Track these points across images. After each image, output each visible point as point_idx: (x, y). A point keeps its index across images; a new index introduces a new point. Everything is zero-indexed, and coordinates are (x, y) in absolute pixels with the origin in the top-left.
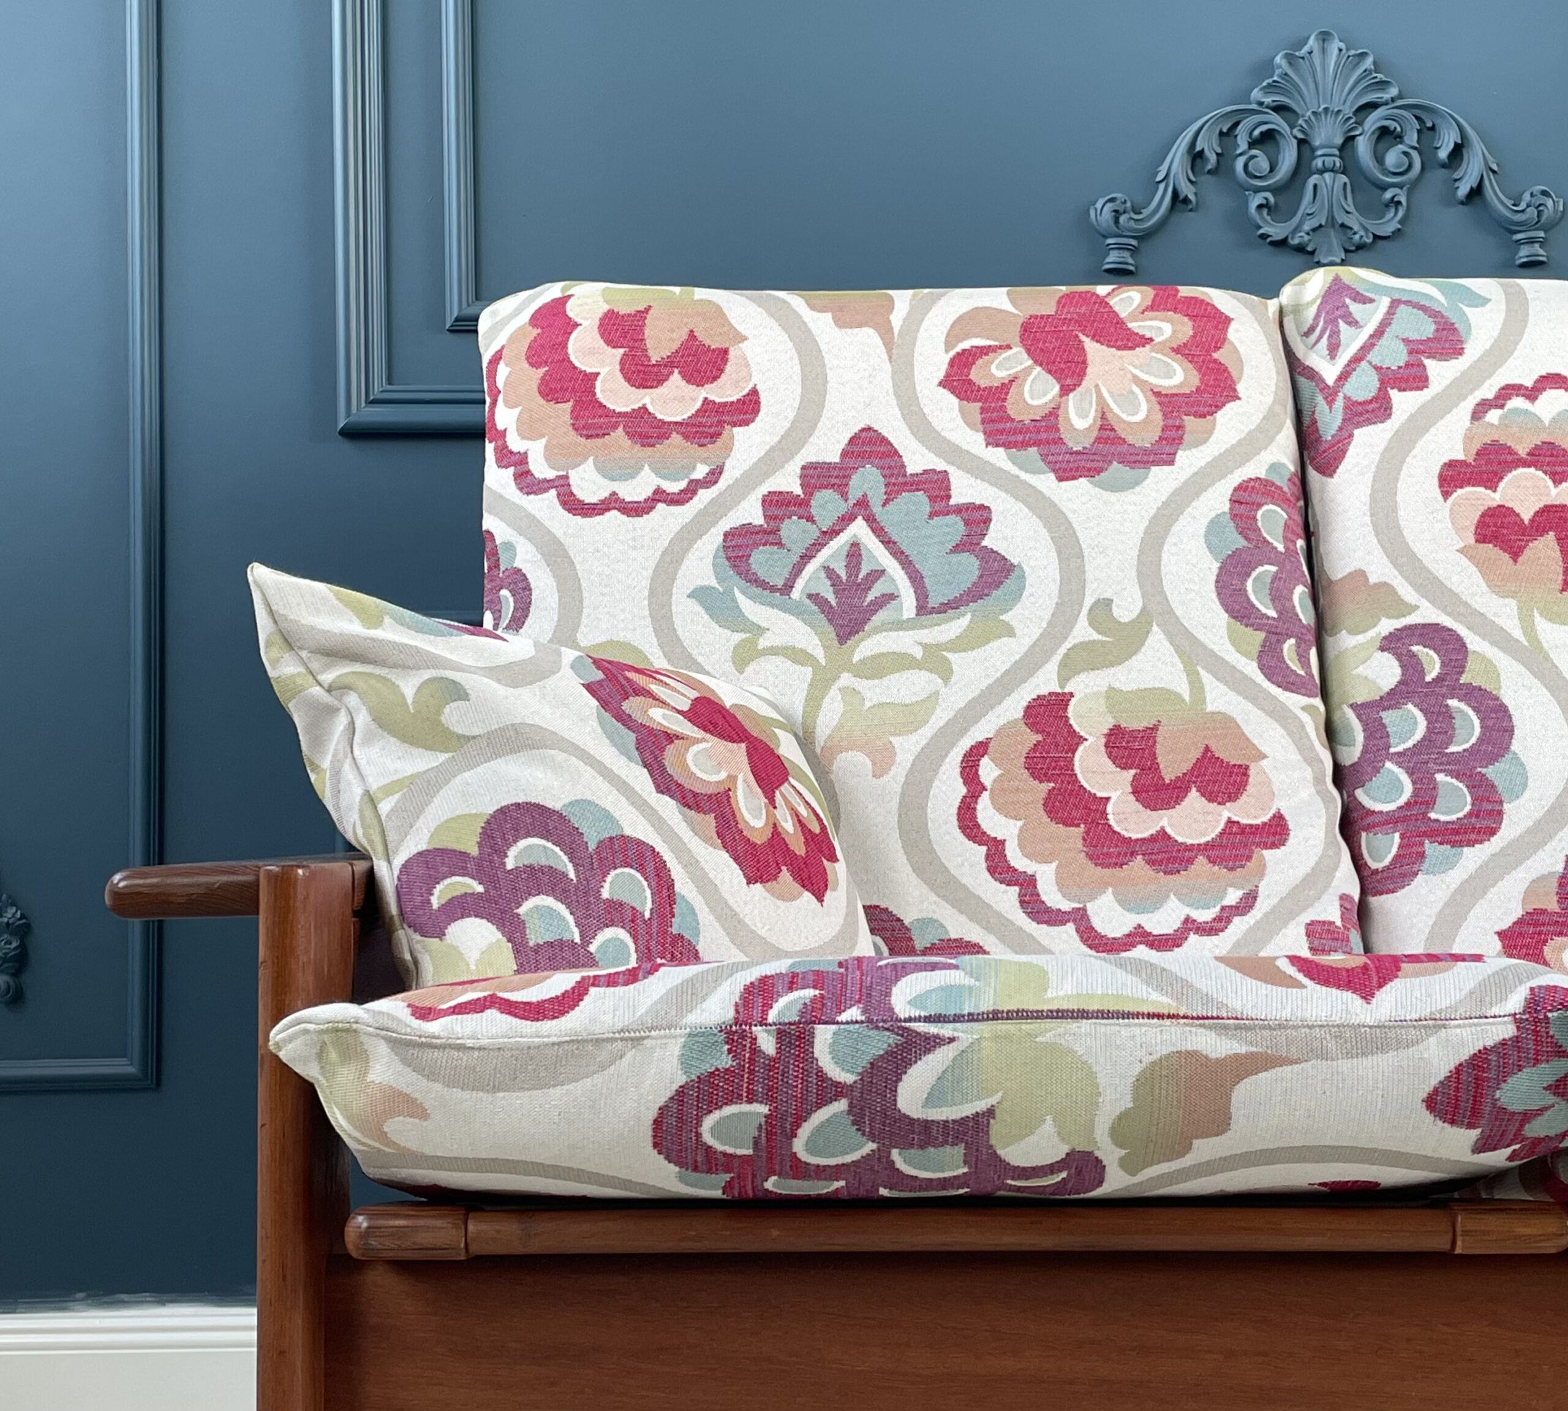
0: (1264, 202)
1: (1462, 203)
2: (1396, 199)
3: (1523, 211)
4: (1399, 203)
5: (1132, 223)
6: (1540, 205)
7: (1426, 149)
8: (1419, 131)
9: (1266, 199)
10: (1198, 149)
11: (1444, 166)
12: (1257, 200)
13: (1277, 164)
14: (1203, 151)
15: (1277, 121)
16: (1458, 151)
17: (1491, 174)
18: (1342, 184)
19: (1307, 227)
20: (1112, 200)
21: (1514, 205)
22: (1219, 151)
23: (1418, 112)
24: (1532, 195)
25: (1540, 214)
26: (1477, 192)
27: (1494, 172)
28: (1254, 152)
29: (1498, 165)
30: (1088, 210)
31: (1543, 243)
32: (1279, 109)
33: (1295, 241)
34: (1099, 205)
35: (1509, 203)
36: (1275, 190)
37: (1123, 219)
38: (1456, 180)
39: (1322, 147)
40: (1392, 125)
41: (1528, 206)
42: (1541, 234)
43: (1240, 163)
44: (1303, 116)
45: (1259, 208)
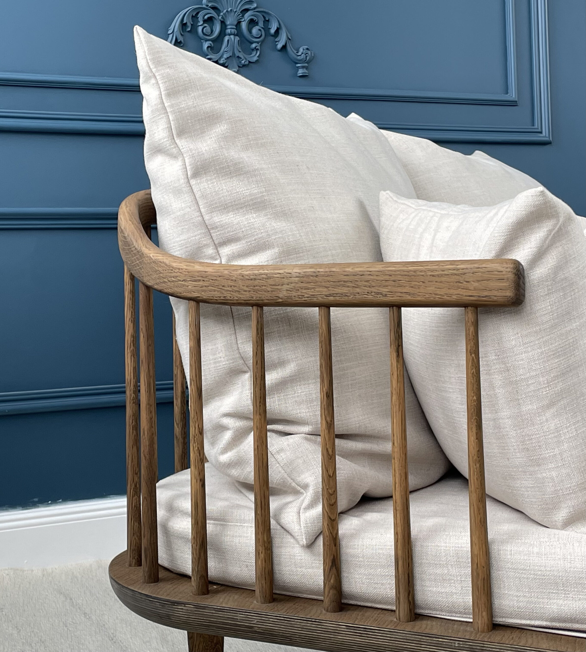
1: (279, 51)
2: (257, 48)
4: (258, 49)
7: (266, 29)
8: (264, 21)
9: (211, 44)
11: (272, 36)
15: (213, 13)
16: (278, 31)
17: (289, 41)
18: (238, 40)
21: (297, 53)
22: (192, 23)
23: (263, 14)
26: (284, 47)
27: (290, 39)
29: (291, 36)
31: (307, 68)
32: (214, 8)
35: (295, 52)
36: (213, 41)
38: (276, 42)
39: (230, 25)
40: (255, 18)
41: (302, 54)
42: (306, 65)
43: (200, 29)
44: (223, 12)
45: (208, 47)
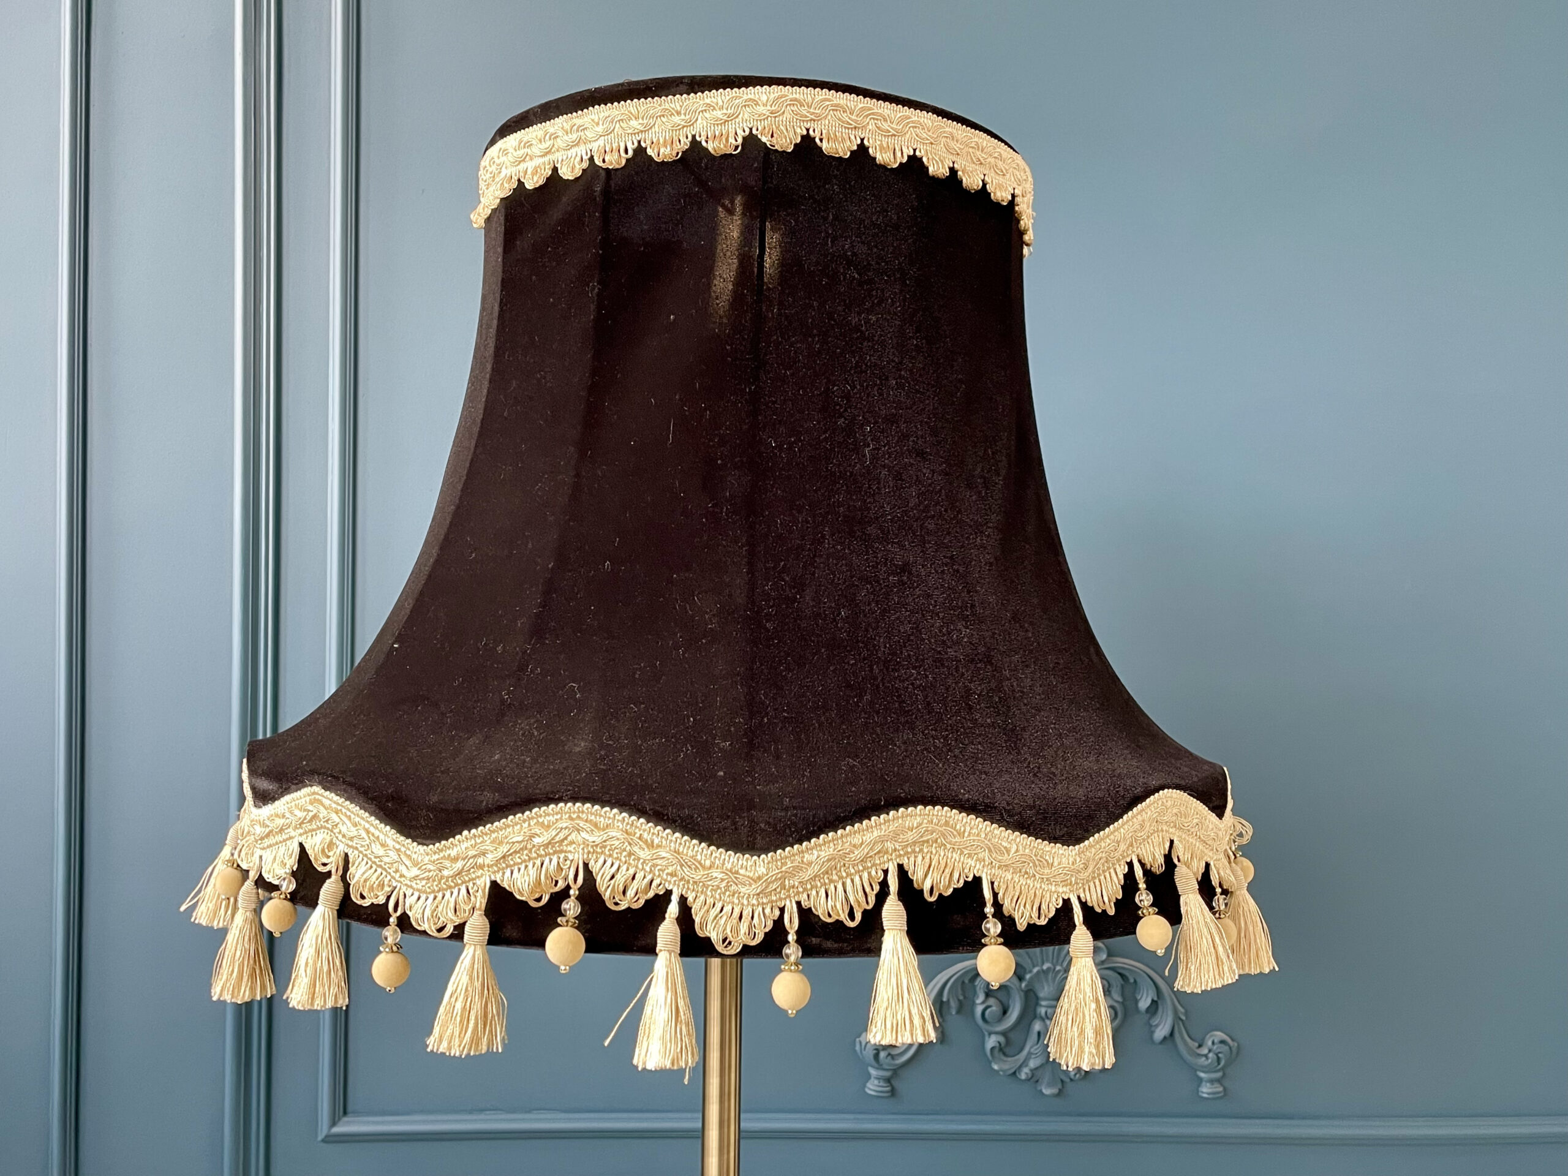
0: (997, 1044)
1: (1158, 1044)
3: (1206, 1056)
5: (889, 1059)
6: (1219, 1053)
7: (1128, 1001)
8: (1124, 987)
9: (999, 1042)
10: (945, 998)
11: (1142, 1015)
12: (991, 1042)
13: (1008, 1007)
14: (948, 1002)
16: (1154, 1006)
17: (1180, 1023)
19: (1033, 1064)
21: (1200, 1046)
22: (962, 998)
23: (1122, 971)
24: (1213, 1043)
25: (1219, 1059)
26: (1170, 1037)
27: (1182, 1022)
28: (991, 1001)
29: (1186, 1014)
30: (855, 1040)
31: (1219, 1081)
33: (1022, 1075)
34: (863, 1041)
35: (1194, 1047)
36: (1004, 1034)
37: (882, 1055)
38: (1152, 1026)
39: (1045, 999)
41: (1210, 1051)
42: (1219, 1075)
43: (979, 1009)
44: (1030, 972)
45: (992, 1049)
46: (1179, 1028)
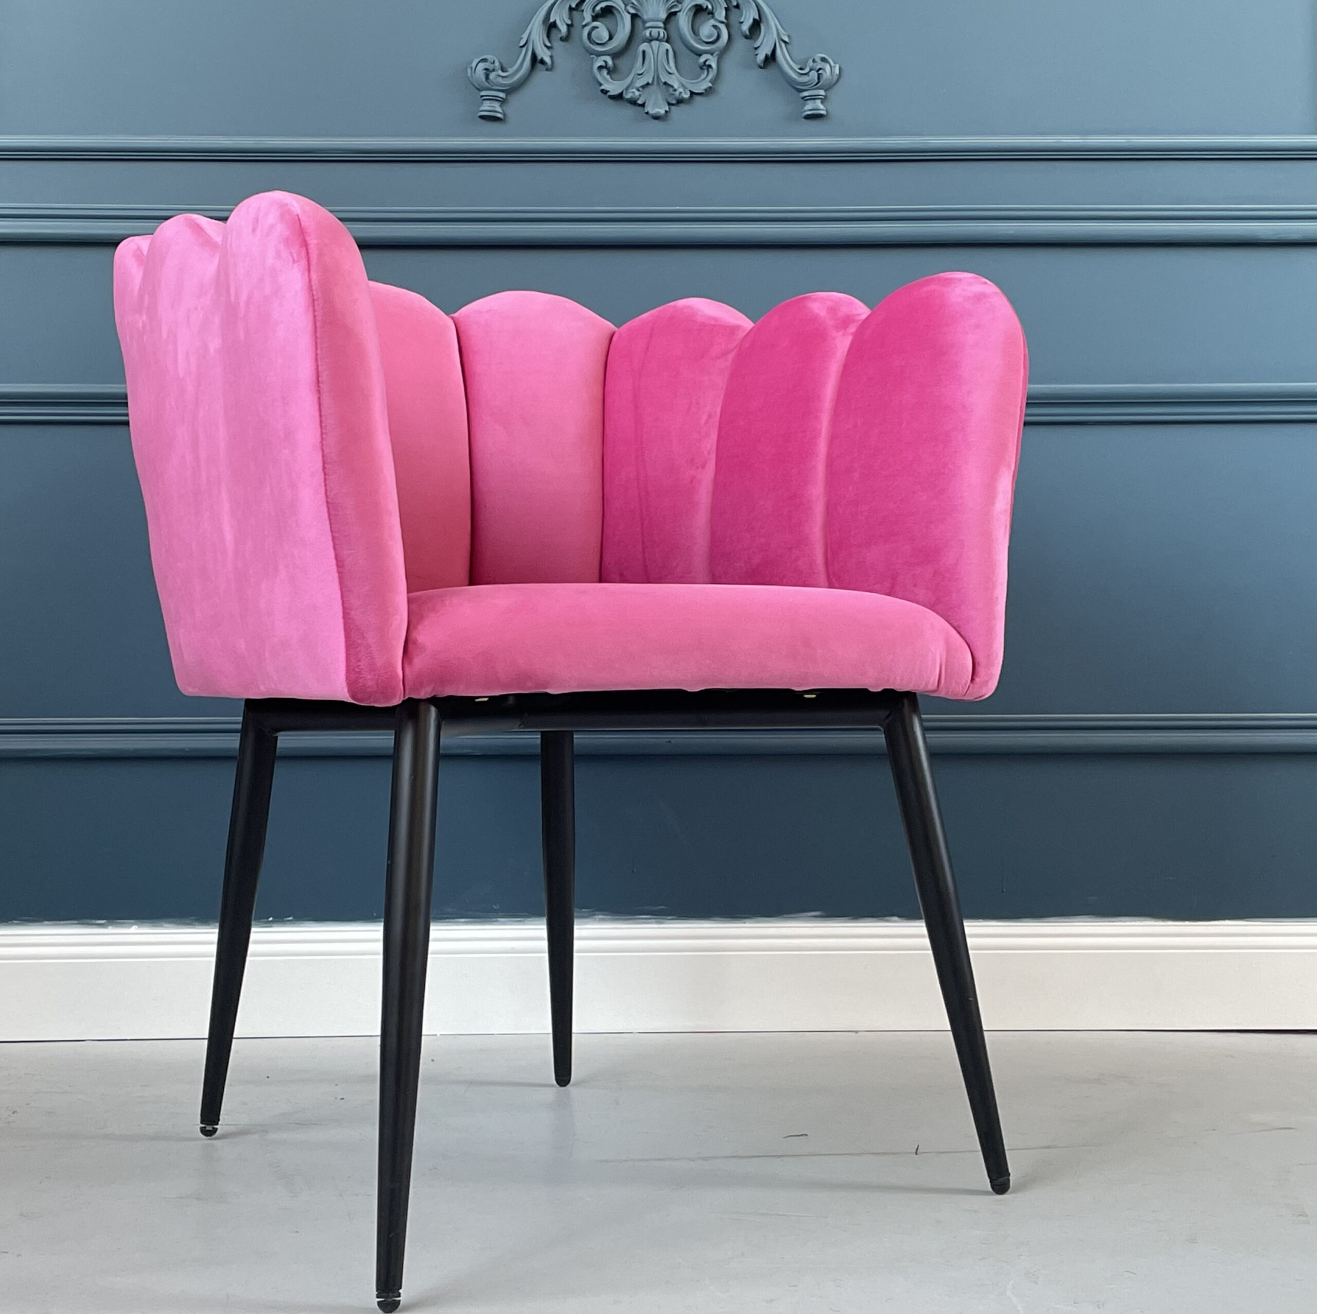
0: (603, 64)
1: (761, 67)
2: (707, 63)
3: (807, 74)
5: (500, 80)
6: (820, 69)
7: (732, 23)
8: (727, 9)
9: (607, 61)
10: (552, 20)
11: (746, 37)
12: (600, 62)
13: (615, 33)
14: (555, 22)
17: (783, 45)
18: (665, 51)
19: (637, 85)
20: (484, 60)
21: (801, 69)
22: (569, 22)
24: (814, 61)
26: (771, 59)
28: (595, 24)
29: (789, 37)
30: (466, 68)
31: (823, 99)
33: (628, 96)
34: (474, 65)
36: (613, 54)
37: (492, 76)
38: (756, 49)
40: (704, 3)
41: (811, 70)
42: (821, 92)
45: (600, 68)
46: (781, 47)
